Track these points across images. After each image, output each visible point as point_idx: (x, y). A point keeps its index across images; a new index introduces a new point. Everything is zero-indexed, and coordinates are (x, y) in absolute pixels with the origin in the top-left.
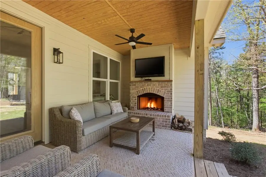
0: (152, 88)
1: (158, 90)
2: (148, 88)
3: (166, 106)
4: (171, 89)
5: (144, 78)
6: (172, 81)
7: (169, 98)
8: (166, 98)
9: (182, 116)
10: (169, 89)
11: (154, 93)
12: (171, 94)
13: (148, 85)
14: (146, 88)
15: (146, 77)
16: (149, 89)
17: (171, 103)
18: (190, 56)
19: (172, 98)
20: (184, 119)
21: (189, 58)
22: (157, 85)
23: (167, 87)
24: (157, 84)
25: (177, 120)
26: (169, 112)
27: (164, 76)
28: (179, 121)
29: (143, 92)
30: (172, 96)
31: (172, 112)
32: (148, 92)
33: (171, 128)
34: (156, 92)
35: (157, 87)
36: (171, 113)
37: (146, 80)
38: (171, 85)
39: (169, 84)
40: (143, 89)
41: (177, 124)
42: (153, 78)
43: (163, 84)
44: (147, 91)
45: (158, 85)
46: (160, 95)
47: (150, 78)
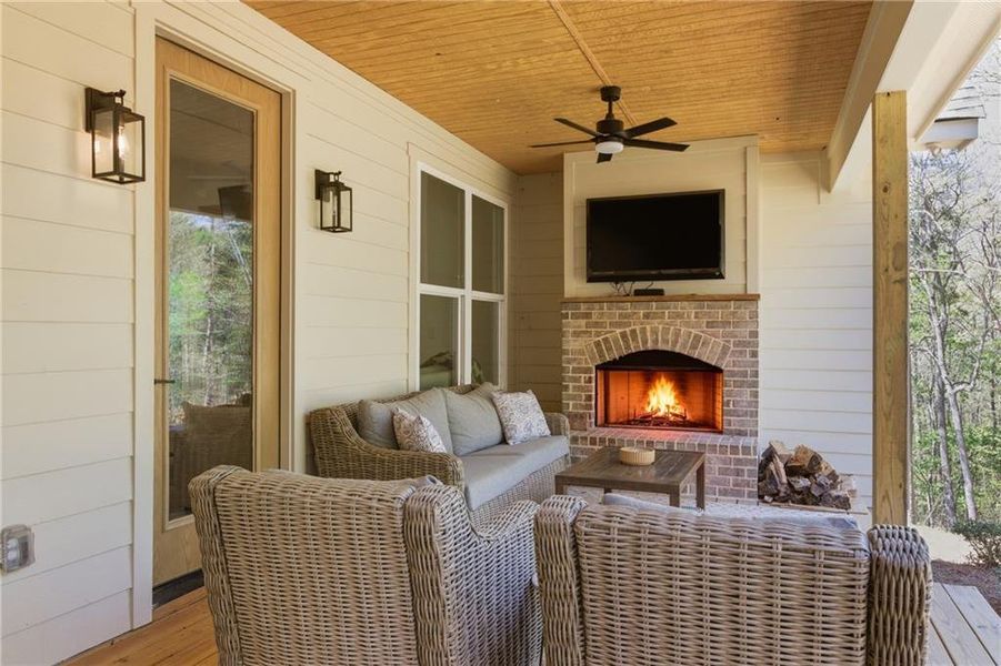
0: (666, 331)
1: (696, 336)
2: (648, 327)
3: (731, 407)
4: (755, 334)
5: (629, 286)
6: (755, 298)
7: (745, 374)
8: (733, 374)
9: (802, 450)
10: (744, 332)
11: (677, 350)
12: (755, 354)
13: (647, 316)
14: (638, 328)
15: (634, 279)
16: (654, 332)
17: (756, 395)
18: (828, 188)
19: (756, 374)
20: (816, 460)
21: (824, 195)
22: (689, 317)
23: (736, 325)
24: (690, 310)
25: (781, 465)
26: (746, 435)
27: (721, 277)
28: (792, 471)
29: (628, 347)
30: (757, 362)
31: (756, 434)
32: (650, 346)
33: (761, 497)
34: (684, 347)
35: (687, 324)
36: (753, 439)
37: (638, 293)
38: (755, 315)
39: (745, 312)
40: (624, 335)
41: (784, 480)
42: (670, 287)
43: (719, 313)
44: (645, 342)
45: (693, 316)
46: (705, 360)
47: (657, 285)
